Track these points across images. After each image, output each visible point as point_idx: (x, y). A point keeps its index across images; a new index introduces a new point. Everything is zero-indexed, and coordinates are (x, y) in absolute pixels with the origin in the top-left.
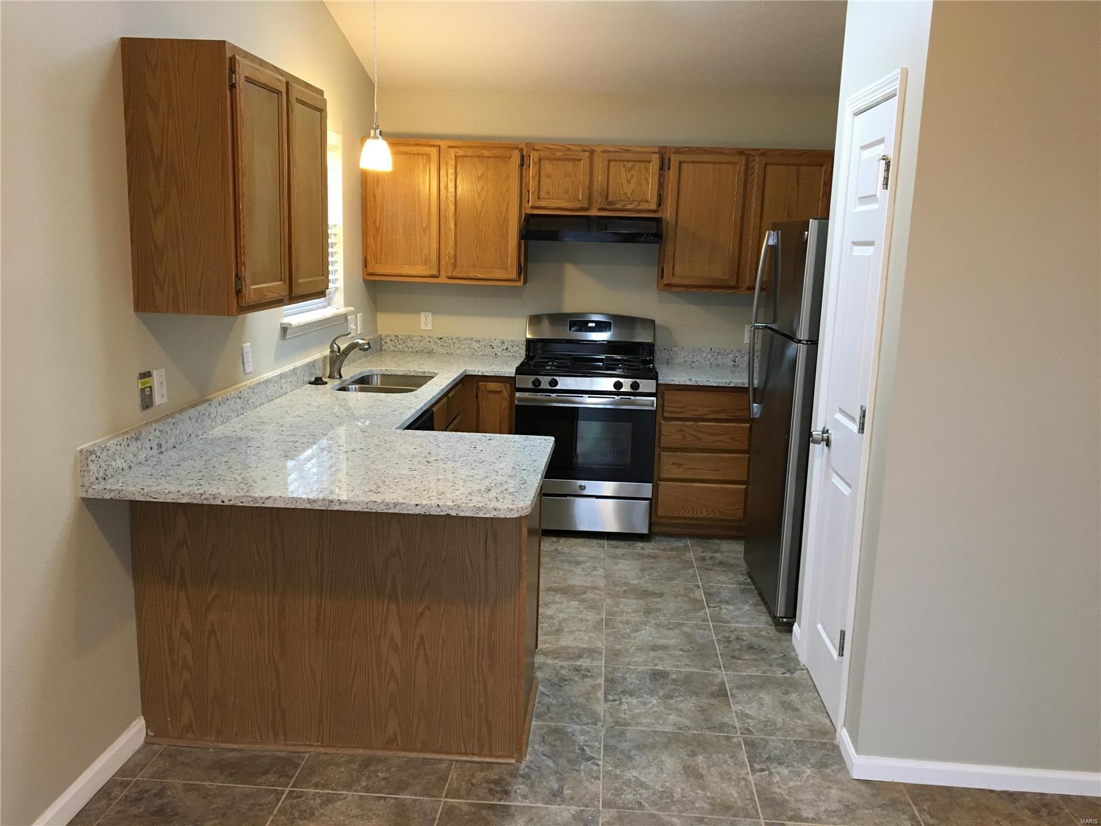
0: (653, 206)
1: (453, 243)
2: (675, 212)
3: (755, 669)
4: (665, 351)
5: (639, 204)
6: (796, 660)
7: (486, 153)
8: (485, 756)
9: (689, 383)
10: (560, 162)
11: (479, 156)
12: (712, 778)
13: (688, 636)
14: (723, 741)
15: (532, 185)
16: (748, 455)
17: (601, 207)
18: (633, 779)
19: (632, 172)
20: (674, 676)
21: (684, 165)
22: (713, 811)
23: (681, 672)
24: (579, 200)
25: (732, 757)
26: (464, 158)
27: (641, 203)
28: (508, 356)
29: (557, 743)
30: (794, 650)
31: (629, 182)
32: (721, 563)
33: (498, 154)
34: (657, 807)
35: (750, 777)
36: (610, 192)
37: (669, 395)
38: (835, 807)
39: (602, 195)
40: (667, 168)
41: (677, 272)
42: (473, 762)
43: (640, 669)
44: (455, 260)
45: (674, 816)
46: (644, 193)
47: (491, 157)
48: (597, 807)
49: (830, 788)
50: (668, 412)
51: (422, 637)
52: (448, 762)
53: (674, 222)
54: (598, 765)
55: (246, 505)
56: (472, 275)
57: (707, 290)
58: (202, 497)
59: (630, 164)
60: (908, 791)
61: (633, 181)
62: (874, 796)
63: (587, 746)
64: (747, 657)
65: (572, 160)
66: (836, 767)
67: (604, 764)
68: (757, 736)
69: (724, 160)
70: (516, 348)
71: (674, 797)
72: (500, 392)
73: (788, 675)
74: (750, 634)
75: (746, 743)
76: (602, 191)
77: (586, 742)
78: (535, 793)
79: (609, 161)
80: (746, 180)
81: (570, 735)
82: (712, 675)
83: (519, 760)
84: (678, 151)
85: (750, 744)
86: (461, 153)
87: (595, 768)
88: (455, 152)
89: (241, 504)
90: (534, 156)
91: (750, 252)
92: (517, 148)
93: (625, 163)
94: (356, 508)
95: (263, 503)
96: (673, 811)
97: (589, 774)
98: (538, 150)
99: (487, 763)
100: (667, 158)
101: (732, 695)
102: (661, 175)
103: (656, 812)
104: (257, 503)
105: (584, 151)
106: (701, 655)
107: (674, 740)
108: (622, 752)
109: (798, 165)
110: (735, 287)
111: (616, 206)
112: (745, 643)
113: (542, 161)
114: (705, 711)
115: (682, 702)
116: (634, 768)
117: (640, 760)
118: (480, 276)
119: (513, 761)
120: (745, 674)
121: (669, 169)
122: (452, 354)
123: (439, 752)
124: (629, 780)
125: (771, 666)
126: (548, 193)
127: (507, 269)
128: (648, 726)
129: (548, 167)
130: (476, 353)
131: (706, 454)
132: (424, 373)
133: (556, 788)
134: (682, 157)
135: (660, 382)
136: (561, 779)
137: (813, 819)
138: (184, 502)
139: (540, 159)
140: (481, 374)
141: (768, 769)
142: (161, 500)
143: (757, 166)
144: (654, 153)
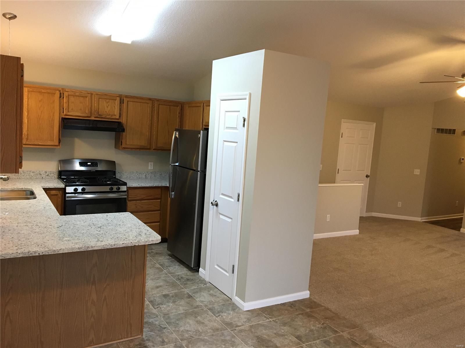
0: (118, 117)
1: (27, 129)
2: (126, 120)
3: (194, 286)
4: (119, 173)
5: (112, 116)
6: (204, 280)
7: (43, 91)
8: (129, 337)
9: (138, 186)
10: (77, 97)
11: (40, 92)
12: (206, 322)
13: (165, 281)
14: (202, 311)
15: (65, 106)
16: (160, 212)
17: (96, 116)
18: (184, 330)
19: (108, 103)
20: (171, 295)
21: (129, 102)
22: (214, 332)
23: (172, 293)
24: (86, 113)
25: (208, 314)
26: (32, 92)
27: (113, 116)
28: (49, 178)
29: (150, 326)
30: (202, 277)
31: (107, 107)
32: (157, 253)
33: (49, 92)
34: (197, 336)
35: (217, 319)
36: (100, 110)
37: (130, 191)
38: (245, 320)
39: (96, 111)
40: (122, 103)
41: (127, 143)
42: (125, 341)
43: (158, 295)
44: (28, 137)
45: (204, 336)
46: (114, 112)
47: (45, 93)
48: (179, 341)
49: (240, 315)
50: (130, 198)
51: (105, 297)
52: (116, 344)
53: (126, 124)
54: (169, 329)
55: (50, 254)
56: (36, 143)
57: (139, 150)
58: (29, 253)
59: (108, 100)
60: (260, 310)
61: (109, 107)
62: (253, 314)
63: (161, 324)
64: (189, 283)
65: (83, 97)
66: (237, 309)
67: (171, 328)
68: (210, 306)
69: (144, 102)
70: (52, 175)
71: (200, 331)
72: (57, 195)
73: (205, 286)
74: (185, 275)
75: (209, 310)
76: (96, 110)
77: (159, 323)
78: (156, 344)
79: (99, 98)
80: (152, 110)
81: (152, 323)
82: (183, 291)
83: (142, 336)
84: (127, 97)
85: (210, 309)
86: (31, 90)
87: (169, 330)
88: (28, 89)
89: (48, 254)
90: (66, 94)
91: (154, 136)
92: (58, 90)
93: (105, 100)
94: (99, 248)
95: (58, 252)
96: (203, 335)
97: (168, 333)
98: (68, 92)
99: (131, 340)
100: (122, 99)
101: (193, 296)
102: (120, 106)
103: (198, 337)
104: (55, 252)
105: (88, 93)
106: (174, 286)
107: (186, 315)
108: (173, 323)
109: (170, 106)
110: (149, 149)
111: (102, 116)
112: (185, 279)
113: (70, 96)
114: (189, 303)
115: (180, 302)
116: (181, 326)
117: (181, 323)
118: (40, 144)
119: (140, 336)
120: (192, 288)
121: (123, 103)
122: (20, 178)
123: (111, 341)
124: (183, 330)
125: (198, 284)
126: (72, 109)
127: (54, 140)
128: (175, 312)
129: (72, 99)
130: (32, 178)
131: (145, 213)
132: (22, 189)
133: (162, 340)
134: (128, 99)
135: (127, 186)
136: (160, 337)
137: (242, 325)
138: (20, 257)
139: (69, 95)
140: (48, 187)
141: (220, 315)
142: (8, 258)
143: (156, 105)
144: (118, 97)
